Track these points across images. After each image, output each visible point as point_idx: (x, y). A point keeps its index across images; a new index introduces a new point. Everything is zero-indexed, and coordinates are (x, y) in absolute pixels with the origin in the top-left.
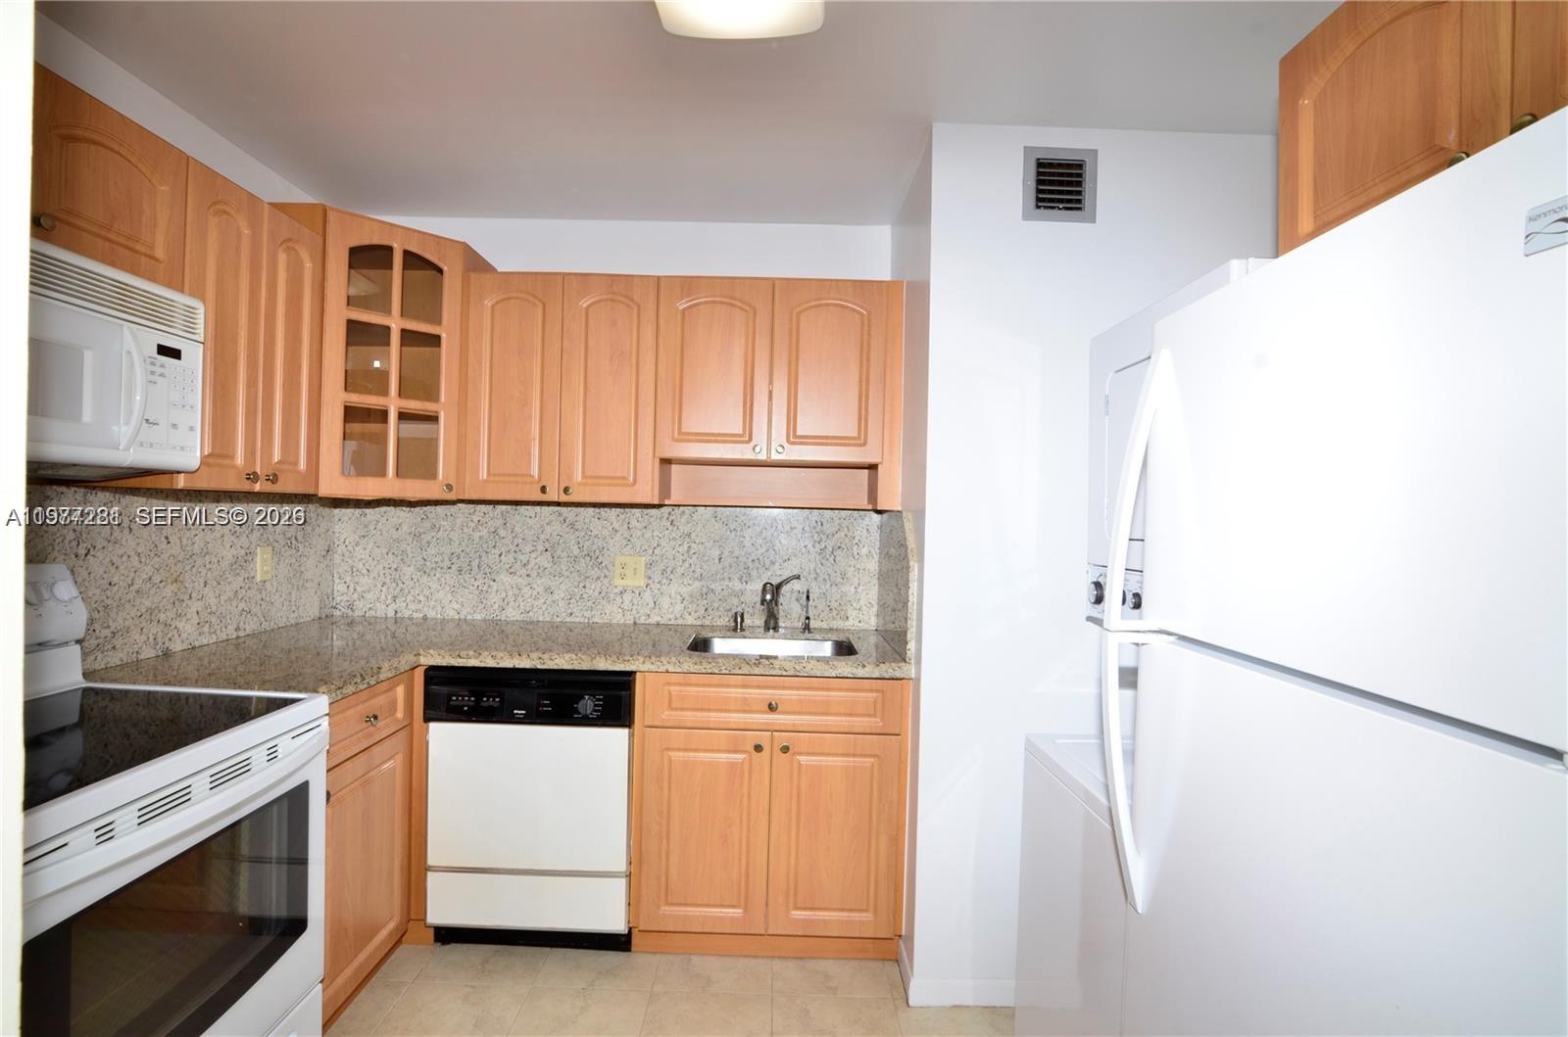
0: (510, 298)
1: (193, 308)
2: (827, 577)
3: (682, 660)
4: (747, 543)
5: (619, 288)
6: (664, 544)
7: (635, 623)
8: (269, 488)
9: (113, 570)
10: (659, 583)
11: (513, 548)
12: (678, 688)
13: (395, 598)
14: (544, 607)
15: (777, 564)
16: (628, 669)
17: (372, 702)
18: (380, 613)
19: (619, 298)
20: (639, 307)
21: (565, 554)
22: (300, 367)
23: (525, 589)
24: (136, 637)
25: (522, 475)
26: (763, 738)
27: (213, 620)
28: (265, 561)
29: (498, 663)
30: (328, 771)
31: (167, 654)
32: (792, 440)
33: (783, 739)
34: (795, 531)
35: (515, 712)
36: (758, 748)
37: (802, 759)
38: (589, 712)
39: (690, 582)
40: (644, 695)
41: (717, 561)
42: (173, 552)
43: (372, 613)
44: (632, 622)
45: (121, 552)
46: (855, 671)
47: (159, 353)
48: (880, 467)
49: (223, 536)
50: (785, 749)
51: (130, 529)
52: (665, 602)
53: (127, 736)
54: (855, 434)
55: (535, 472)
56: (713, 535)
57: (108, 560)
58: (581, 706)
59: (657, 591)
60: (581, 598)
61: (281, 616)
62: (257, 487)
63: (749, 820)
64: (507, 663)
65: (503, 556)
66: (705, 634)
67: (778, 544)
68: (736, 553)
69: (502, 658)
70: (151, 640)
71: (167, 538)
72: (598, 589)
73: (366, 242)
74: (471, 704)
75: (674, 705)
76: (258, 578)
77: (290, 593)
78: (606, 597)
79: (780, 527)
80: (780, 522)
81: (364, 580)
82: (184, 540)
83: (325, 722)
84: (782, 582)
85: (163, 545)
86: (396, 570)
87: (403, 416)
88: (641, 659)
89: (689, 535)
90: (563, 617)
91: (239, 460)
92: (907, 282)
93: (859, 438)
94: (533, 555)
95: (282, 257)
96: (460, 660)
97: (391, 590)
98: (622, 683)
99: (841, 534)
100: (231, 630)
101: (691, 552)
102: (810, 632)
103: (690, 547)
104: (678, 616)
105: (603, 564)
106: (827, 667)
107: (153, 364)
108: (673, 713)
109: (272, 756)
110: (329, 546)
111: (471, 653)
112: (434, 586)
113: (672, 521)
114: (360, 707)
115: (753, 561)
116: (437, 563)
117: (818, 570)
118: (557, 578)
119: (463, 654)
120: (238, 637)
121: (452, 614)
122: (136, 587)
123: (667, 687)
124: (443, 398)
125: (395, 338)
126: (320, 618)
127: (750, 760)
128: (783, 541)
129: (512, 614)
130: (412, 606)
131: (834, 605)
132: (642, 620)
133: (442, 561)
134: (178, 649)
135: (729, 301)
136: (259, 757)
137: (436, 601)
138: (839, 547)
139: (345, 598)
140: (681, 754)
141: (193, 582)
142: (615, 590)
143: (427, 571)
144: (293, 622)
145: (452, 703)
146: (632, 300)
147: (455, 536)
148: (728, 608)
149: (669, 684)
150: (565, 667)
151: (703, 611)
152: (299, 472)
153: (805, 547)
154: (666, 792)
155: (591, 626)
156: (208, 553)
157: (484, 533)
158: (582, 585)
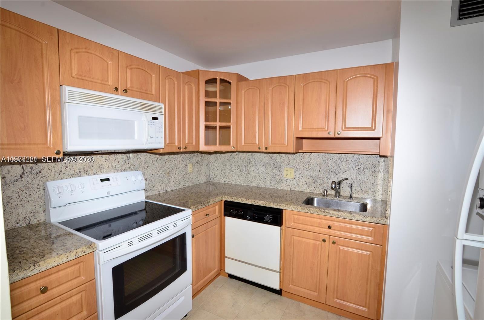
0: (249, 89)
1: (161, 106)
2: (361, 179)
3: (298, 207)
4: (330, 165)
5: (282, 81)
6: (300, 164)
7: (291, 190)
8: (185, 150)
9: (153, 171)
10: (299, 177)
11: (254, 164)
12: (297, 216)
13: (224, 177)
14: (263, 183)
15: (341, 173)
16: (280, 208)
17: (208, 210)
18: (220, 182)
19: (282, 84)
20: (289, 87)
21: (269, 167)
22: (192, 117)
23: (258, 177)
24: (159, 188)
25: (254, 144)
26: (327, 238)
27: (178, 183)
28: (191, 167)
29: (243, 202)
30: (192, 230)
31: (166, 192)
32: (344, 129)
33: (334, 239)
34: (348, 161)
35: (247, 217)
36: (324, 241)
37: (341, 247)
38: (268, 220)
39: (309, 178)
40: (286, 216)
41: (318, 171)
42: (167, 166)
43: (219, 181)
44: (290, 190)
45: (155, 167)
46: (363, 219)
47: (153, 119)
48: (381, 138)
49: (179, 161)
50: (334, 243)
51: (157, 161)
52: (301, 184)
53: (158, 212)
54: (371, 126)
55: (257, 142)
56: (317, 162)
57: (152, 169)
58: (266, 218)
59: (298, 180)
60: (274, 181)
61: (195, 182)
62: (181, 150)
63: (320, 264)
64: (245, 202)
65: (252, 167)
66: (312, 196)
67: (342, 166)
68: (326, 169)
69: (244, 200)
70: (163, 188)
71: (165, 163)
72: (279, 179)
73: (209, 78)
74: (236, 213)
75: (295, 221)
76: (189, 172)
77: (198, 176)
78: (282, 181)
79: (342, 160)
80: (342, 158)
81: (216, 172)
82: (170, 163)
83: (191, 217)
84: (341, 180)
85: (165, 165)
86: (224, 170)
87: (221, 128)
88: (285, 205)
89: (309, 162)
90: (269, 186)
91: (176, 144)
92: (395, 63)
93: (372, 127)
94: (260, 167)
95: (186, 87)
96: (233, 200)
97: (223, 175)
98: (279, 212)
99: (367, 163)
100: (182, 185)
101: (310, 168)
102: (352, 199)
103: (309, 166)
104: (305, 189)
105: (281, 171)
106: (351, 216)
107: (151, 122)
108: (295, 224)
109: (175, 225)
110: (208, 163)
111: (236, 198)
112: (234, 175)
113: (303, 157)
114: (204, 212)
115: (332, 171)
116: (234, 168)
117: (357, 176)
118: (267, 174)
119: (234, 198)
120: (184, 188)
121: (238, 183)
122: (158, 175)
123: (293, 215)
124: (232, 121)
125: (218, 104)
126: (206, 182)
127: (321, 244)
128: (344, 165)
129: (254, 184)
130: (228, 180)
131: (363, 189)
132: (293, 189)
133: (236, 168)
134: (169, 190)
135: (320, 80)
136: (171, 226)
137: (234, 179)
138: (366, 168)
139: (212, 177)
140: (298, 238)
141: (172, 174)
142: (285, 179)
143: (232, 170)
144: (198, 183)
145: (231, 212)
146: (286, 84)
147: (239, 161)
148: (322, 187)
149: (294, 214)
150: (261, 205)
151: (313, 188)
152: (193, 145)
153: (352, 167)
154: (292, 249)
155: (277, 190)
156: (176, 166)
157: (247, 160)
158: (274, 177)
